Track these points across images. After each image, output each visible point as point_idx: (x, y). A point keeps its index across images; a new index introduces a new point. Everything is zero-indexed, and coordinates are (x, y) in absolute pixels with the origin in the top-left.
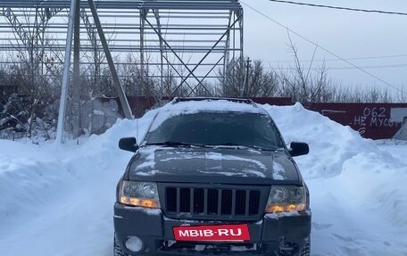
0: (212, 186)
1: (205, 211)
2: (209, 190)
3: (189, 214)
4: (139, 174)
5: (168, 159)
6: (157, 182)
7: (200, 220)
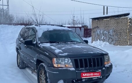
0: (89, 57)
1: (89, 67)
2: (89, 59)
3: (83, 69)
4: (61, 55)
5: (64, 48)
6: (70, 58)
7: (87, 70)
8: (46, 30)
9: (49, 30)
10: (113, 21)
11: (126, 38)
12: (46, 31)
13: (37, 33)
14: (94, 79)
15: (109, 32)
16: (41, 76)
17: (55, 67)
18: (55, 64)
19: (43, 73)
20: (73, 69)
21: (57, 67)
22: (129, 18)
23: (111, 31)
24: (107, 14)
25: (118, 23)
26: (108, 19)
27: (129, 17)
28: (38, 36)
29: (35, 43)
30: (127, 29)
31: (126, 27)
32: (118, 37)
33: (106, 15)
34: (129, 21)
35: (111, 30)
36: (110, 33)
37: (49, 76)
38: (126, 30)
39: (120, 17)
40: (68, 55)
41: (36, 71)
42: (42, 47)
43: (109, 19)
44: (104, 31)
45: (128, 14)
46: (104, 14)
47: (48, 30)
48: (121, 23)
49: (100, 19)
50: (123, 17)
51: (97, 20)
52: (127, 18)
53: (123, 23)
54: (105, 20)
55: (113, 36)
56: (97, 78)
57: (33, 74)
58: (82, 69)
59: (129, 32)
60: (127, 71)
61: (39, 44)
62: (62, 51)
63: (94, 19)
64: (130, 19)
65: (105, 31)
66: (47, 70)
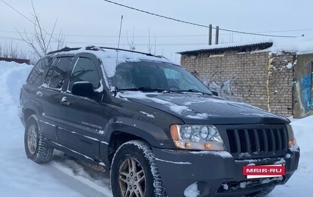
1: (259, 150)
3: (247, 154)
4: (190, 117)
5: (189, 103)
6: (215, 125)
7: (257, 159)
8: (124, 61)
9: (131, 60)
10: (232, 59)
11: (262, 98)
12: (124, 64)
13: (101, 66)
14: (264, 182)
15: (222, 86)
16: (124, 177)
17: (179, 149)
18: (178, 140)
19: (134, 167)
20: (227, 154)
21: (183, 147)
22: (270, 54)
23: (226, 82)
24: (217, 43)
25: (244, 64)
26: (221, 56)
27: (272, 50)
28: (105, 73)
29: (100, 90)
30: (265, 78)
31: (263, 74)
32: (243, 97)
33: (213, 46)
34: (271, 60)
35: (228, 81)
36: (224, 88)
37: (158, 173)
38: (265, 81)
39: (250, 50)
40: (209, 117)
41: (103, 164)
42: (126, 99)
43: (223, 55)
44: (211, 82)
45: (269, 45)
46: (210, 44)
47: (128, 60)
48: (251, 65)
49: (202, 54)
50: (257, 51)
51: (193, 57)
52: (266, 54)
53: (257, 64)
54: (215, 56)
55: (232, 94)
56: (270, 181)
57: (79, 175)
58: (244, 156)
59: (271, 85)
60: (304, 168)
61: (115, 93)
62: (188, 110)
63: (186, 54)
64: (273, 55)
65: (214, 82)
66: (151, 159)
